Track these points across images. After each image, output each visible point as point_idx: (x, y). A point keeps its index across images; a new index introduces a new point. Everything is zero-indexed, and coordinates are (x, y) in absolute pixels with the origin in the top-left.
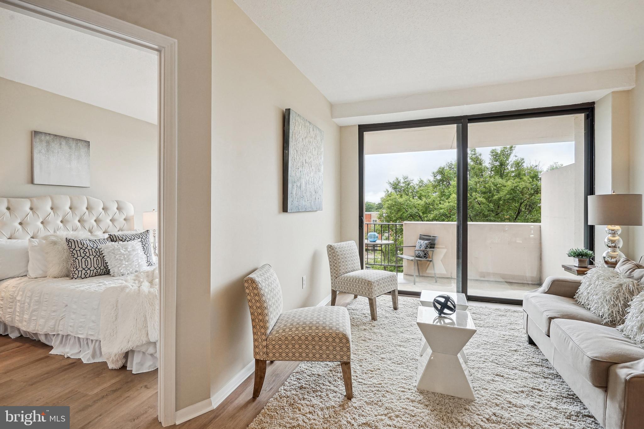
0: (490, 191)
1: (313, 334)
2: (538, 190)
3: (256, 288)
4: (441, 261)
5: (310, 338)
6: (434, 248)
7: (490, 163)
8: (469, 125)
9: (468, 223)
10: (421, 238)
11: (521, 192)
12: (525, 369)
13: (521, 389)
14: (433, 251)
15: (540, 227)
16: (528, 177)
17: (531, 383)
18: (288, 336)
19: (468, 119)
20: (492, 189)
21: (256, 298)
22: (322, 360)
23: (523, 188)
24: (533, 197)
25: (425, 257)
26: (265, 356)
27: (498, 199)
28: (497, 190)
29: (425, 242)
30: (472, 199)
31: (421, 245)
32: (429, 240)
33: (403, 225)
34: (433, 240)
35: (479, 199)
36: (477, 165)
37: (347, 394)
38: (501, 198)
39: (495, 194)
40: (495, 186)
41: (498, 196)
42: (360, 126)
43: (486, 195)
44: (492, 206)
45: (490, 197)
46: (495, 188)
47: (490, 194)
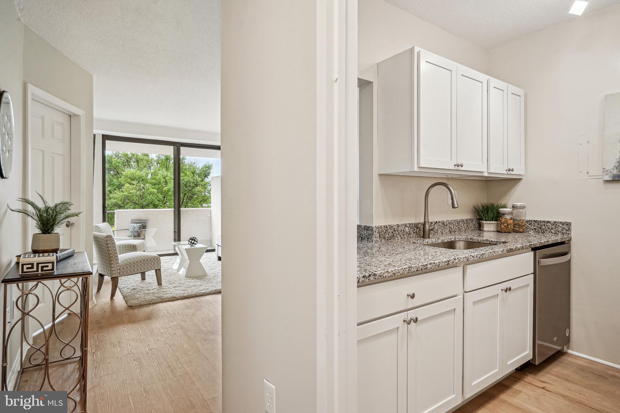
0: (159, 183)
2: (198, 183)
4: (153, 237)
6: (146, 228)
7: (157, 156)
8: (181, 148)
9: (181, 209)
10: (132, 223)
11: (185, 185)
14: (145, 231)
15: (211, 211)
16: (190, 172)
19: (181, 145)
23: (187, 182)
24: (194, 189)
25: (139, 236)
26: (118, 274)
27: (168, 191)
28: (166, 182)
29: (138, 225)
30: (146, 190)
31: (135, 228)
32: (141, 223)
33: (114, 213)
34: (144, 223)
35: (152, 190)
36: (145, 157)
37: (160, 283)
38: (170, 189)
39: (164, 185)
40: (164, 178)
41: (166, 188)
42: (103, 135)
43: (157, 186)
44: (161, 196)
45: (160, 188)
46: (164, 180)
47: (160, 186)
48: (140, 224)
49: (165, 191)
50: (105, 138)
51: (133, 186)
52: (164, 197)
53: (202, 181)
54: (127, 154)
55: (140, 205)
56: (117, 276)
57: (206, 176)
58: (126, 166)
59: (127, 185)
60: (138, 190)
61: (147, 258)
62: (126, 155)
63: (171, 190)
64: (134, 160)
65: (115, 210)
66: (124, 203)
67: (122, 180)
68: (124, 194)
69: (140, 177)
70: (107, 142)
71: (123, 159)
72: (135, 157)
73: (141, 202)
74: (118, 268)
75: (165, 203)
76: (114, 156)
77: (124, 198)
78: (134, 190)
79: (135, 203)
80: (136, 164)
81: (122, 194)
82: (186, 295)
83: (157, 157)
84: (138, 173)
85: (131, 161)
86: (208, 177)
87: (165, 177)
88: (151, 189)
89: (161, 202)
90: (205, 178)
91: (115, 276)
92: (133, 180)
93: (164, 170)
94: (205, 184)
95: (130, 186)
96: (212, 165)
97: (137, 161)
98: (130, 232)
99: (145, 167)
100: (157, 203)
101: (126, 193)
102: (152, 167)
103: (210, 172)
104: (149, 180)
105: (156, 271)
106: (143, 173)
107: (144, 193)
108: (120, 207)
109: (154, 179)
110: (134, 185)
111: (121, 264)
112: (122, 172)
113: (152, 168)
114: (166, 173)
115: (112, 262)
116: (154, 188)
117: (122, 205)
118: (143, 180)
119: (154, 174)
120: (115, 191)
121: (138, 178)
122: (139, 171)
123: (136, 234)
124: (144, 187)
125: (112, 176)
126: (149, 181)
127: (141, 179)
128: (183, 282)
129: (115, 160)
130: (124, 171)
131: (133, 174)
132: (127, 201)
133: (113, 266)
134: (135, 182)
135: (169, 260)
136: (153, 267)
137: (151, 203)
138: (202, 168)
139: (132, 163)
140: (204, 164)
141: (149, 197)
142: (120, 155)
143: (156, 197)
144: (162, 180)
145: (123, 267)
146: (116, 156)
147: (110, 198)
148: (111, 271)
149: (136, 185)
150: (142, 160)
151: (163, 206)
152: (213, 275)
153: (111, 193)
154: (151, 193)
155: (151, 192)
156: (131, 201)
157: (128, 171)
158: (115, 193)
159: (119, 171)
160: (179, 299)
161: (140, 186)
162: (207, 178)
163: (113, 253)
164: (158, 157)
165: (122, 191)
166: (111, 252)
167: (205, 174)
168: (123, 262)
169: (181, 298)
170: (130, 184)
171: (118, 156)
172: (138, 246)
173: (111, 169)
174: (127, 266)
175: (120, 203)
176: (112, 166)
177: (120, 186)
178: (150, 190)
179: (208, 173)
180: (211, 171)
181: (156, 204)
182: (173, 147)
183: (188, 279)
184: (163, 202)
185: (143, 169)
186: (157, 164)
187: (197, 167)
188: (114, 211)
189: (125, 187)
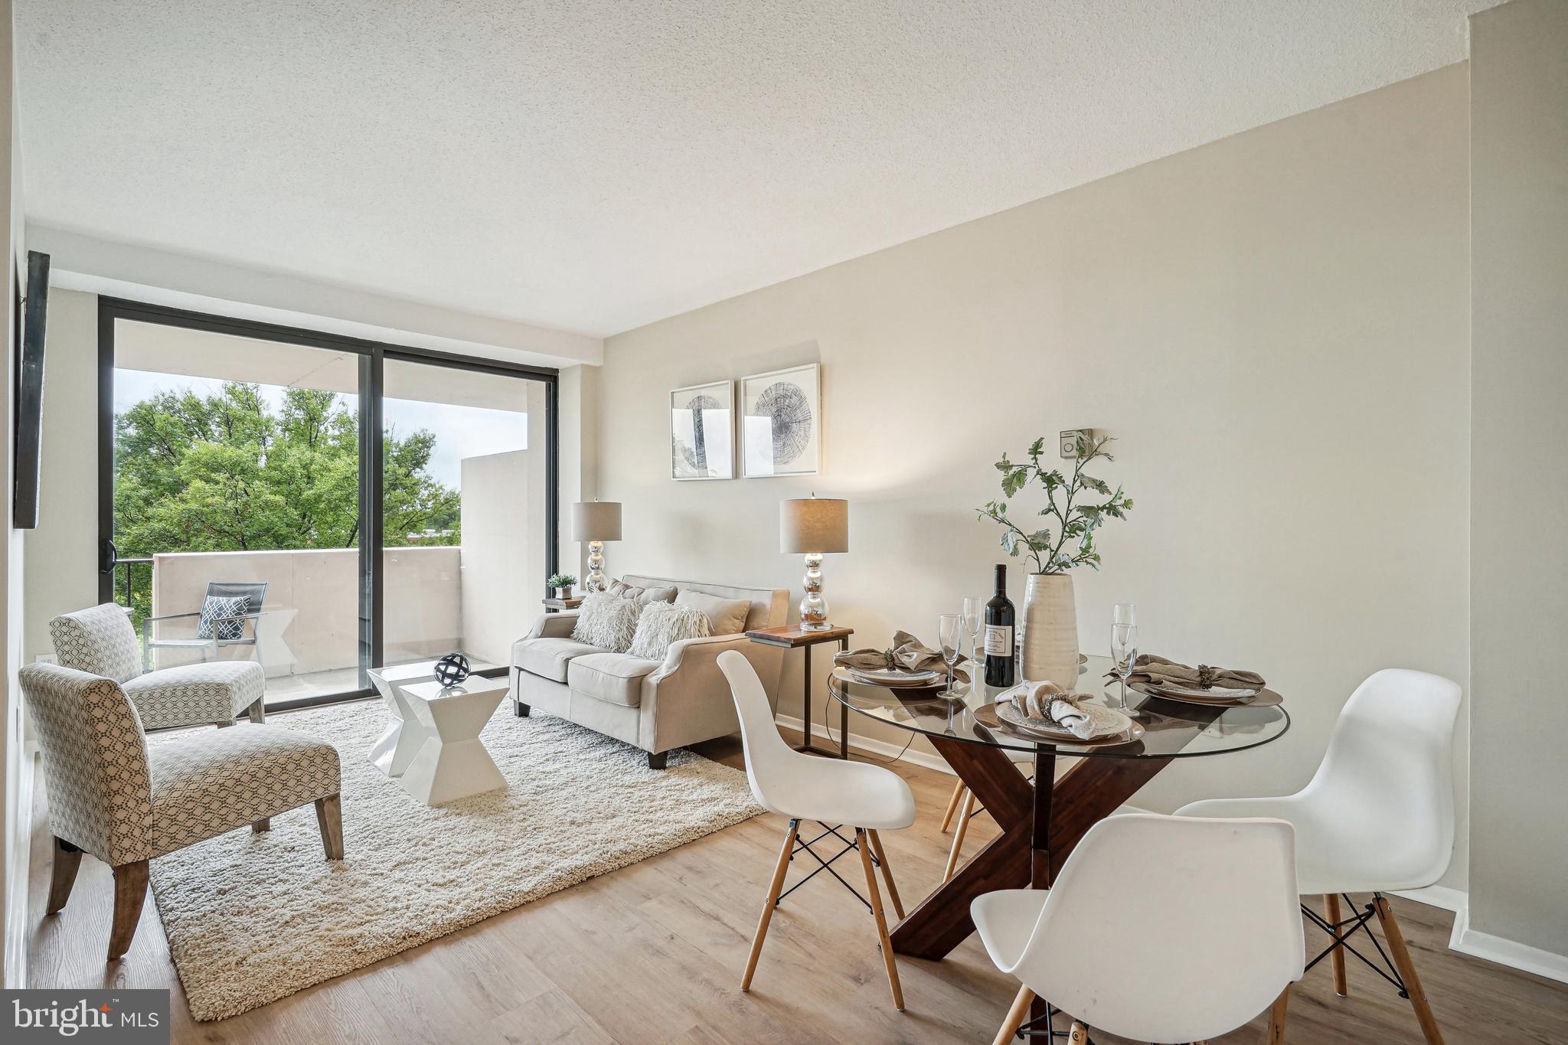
0: (291, 480)
1: (267, 765)
2: (398, 482)
3: (123, 701)
5: (261, 774)
6: (258, 610)
12: (534, 741)
13: (545, 758)
14: (257, 618)
15: (460, 553)
17: (551, 749)
18: (207, 787)
19: (385, 351)
20: (299, 474)
21: (123, 723)
22: (287, 808)
25: (235, 635)
26: (149, 848)
27: (315, 499)
28: (309, 478)
29: (234, 599)
30: (252, 497)
31: (221, 609)
32: (244, 593)
33: (151, 562)
34: (252, 592)
35: (272, 497)
36: (250, 413)
37: (334, 852)
38: (320, 496)
39: (303, 486)
40: (304, 467)
41: (311, 491)
42: (102, 300)
43: (284, 487)
44: (294, 514)
45: (294, 492)
46: (305, 472)
47: (293, 486)
48: (238, 598)
49: (308, 500)
50: (110, 309)
51: (216, 487)
52: (304, 518)
53: (407, 475)
54: (198, 403)
55: (235, 538)
56: (142, 858)
57: (419, 462)
58: (196, 436)
59: (198, 483)
60: (230, 498)
61: (282, 760)
62: (195, 406)
63: (323, 499)
64: (218, 420)
65: (155, 555)
66: (187, 533)
67: (182, 470)
68: (187, 506)
69: (236, 464)
70: (121, 325)
71: (187, 415)
72: (222, 411)
73: (238, 529)
74: (148, 821)
75: (305, 532)
76: (160, 408)
77: (189, 517)
78: (217, 498)
79: (220, 532)
80: (223, 428)
81: (182, 506)
82: (458, 913)
83: (284, 414)
84: (231, 453)
85: (210, 423)
86: (424, 466)
87: (306, 464)
88: (268, 495)
89: (294, 529)
90: (414, 469)
91: (129, 858)
92: (215, 470)
93: (303, 446)
94: (414, 484)
95: (207, 487)
96: (434, 437)
97: (228, 422)
98: (206, 622)
99: (250, 436)
100: (284, 531)
101: (194, 506)
102: (269, 438)
103: (428, 455)
104: (262, 471)
105: (319, 804)
106: (244, 453)
107: (246, 504)
108: (175, 543)
109: (275, 469)
110: (217, 483)
111: (160, 802)
112: (184, 450)
113: (270, 441)
114: (308, 454)
115: (118, 800)
116: (275, 493)
117: (184, 537)
118: (243, 471)
119: (276, 456)
120: (163, 500)
121: (229, 465)
122: (232, 448)
123: (226, 629)
124: (248, 489)
125: (154, 460)
126: (260, 474)
127: (239, 469)
128: (424, 830)
129: (163, 417)
130: (188, 447)
131: (213, 456)
132: (196, 526)
133: (121, 815)
134: (221, 477)
135: (347, 720)
136: (306, 794)
137: (268, 531)
138: (406, 446)
139: (213, 427)
140: (410, 435)
141: (262, 517)
142: (178, 406)
143: (281, 515)
144: (299, 472)
145: (172, 811)
146: (165, 408)
147: (148, 519)
148: (109, 839)
149: (225, 484)
150: (241, 420)
151: (301, 538)
152: (530, 787)
153: (152, 504)
154: (267, 505)
155: (266, 502)
156: (210, 527)
157: (198, 448)
158: (161, 504)
159: (175, 447)
160: (432, 942)
161: (236, 487)
162: (421, 468)
163: (122, 761)
164: (286, 415)
165: (183, 501)
166: (108, 756)
167: (416, 460)
168: (172, 790)
169: (439, 935)
170: (207, 482)
171: (172, 408)
172: (235, 689)
173: (150, 441)
174: (190, 805)
175: (176, 530)
176: (154, 433)
177: (176, 488)
178: (263, 498)
179: (423, 457)
180: (432, 451)
181: (281, 535)
182: (357, 355)
183: (442, 812)
184: (300, 529)
185: (243, 443)
186: (284, 431)
187: (395, 441)
188: (151, 556)
189: (191, 489)
